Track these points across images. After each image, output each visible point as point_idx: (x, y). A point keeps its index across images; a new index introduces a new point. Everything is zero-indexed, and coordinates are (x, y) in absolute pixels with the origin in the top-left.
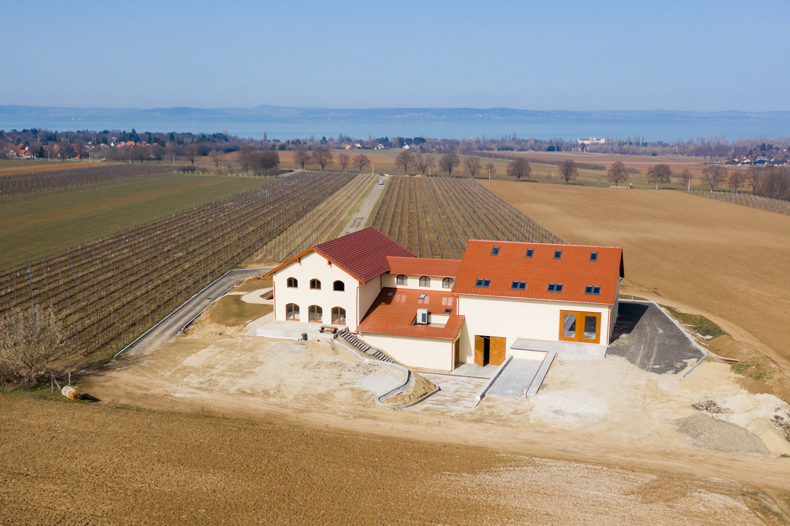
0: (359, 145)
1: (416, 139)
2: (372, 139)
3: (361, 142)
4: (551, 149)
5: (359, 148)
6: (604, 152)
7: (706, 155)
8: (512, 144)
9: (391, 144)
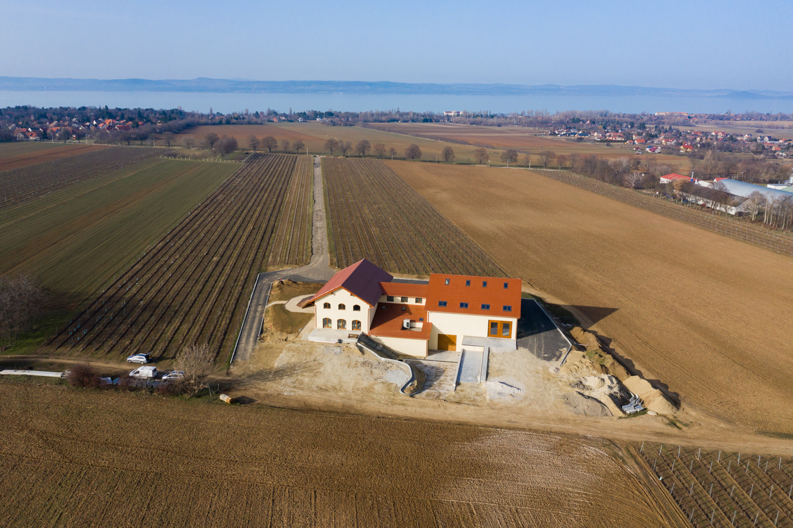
0: (284, 118)
1: (326, 113)
2: (293, 113)
3: (285, 115)
4: (426, 121)
5: (284, 120)
6: (464, 123)
7: (536, 126)
8: (397, 116)
9: (308, 117)
